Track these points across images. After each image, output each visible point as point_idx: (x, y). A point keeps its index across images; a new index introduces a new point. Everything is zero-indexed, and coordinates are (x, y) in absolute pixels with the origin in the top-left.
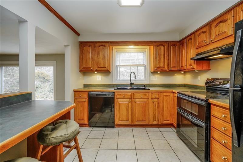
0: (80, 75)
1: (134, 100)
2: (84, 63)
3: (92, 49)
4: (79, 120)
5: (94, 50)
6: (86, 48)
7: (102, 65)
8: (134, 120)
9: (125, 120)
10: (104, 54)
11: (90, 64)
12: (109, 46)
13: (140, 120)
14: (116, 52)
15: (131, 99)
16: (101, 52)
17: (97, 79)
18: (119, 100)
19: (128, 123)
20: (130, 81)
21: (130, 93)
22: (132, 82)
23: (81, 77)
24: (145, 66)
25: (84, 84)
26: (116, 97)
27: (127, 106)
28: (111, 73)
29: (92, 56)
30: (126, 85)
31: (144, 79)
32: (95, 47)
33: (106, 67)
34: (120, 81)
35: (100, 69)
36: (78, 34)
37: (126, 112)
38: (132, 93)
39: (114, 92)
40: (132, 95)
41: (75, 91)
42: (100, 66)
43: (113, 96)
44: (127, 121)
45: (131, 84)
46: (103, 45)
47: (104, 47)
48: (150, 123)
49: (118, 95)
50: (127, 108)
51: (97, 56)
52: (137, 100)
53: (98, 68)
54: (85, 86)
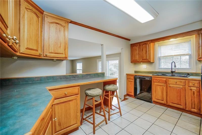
0: (132, 65)
1: (168, 85)
2: (133, 57)
3: (138, 47)
4: (129, 92)
5: (139, 48)
6: (134, 47)
7: (145, 58)
8: (168, 101)
9: (160, 99)
10: (146, 50)
11: (137, 58)
12: (150, 44)
13: (175, 103)
14: (158, 46)
15: (166, 83)
16: (144, 49)
17: (144, 68)
18: (156, 83)
19: (163, 102)
20: (171, 70)
21: (165, 79)
22: (173, 70)
23: (132, 66)
24: (190, 56)
25: (135, 71)
26: (153, 81)
27: (162, 88)
28: (154, 63)
29: (138, 52)
30: (168, 73)
31: (190, 68)
32: (140, 46)
33: (148, 59)
34: (163, 69)
35: (144, 61)
36: (129, 40)
37: (161, 93)
38: (167, 79)
39: (152, 77)
40: (167, 81)
41: (127, 75)
42: (143, 59)
43: (151, 80)
44: (162, 100)
45: (172, 72)
46: (145, 44)
47: (146, 45)
48: (188, 108)
49: (154, 79)
50: (162, 90)
51: (141, 52)
52: (171, 85)
53: (142, 60)
54: (136, 72)
